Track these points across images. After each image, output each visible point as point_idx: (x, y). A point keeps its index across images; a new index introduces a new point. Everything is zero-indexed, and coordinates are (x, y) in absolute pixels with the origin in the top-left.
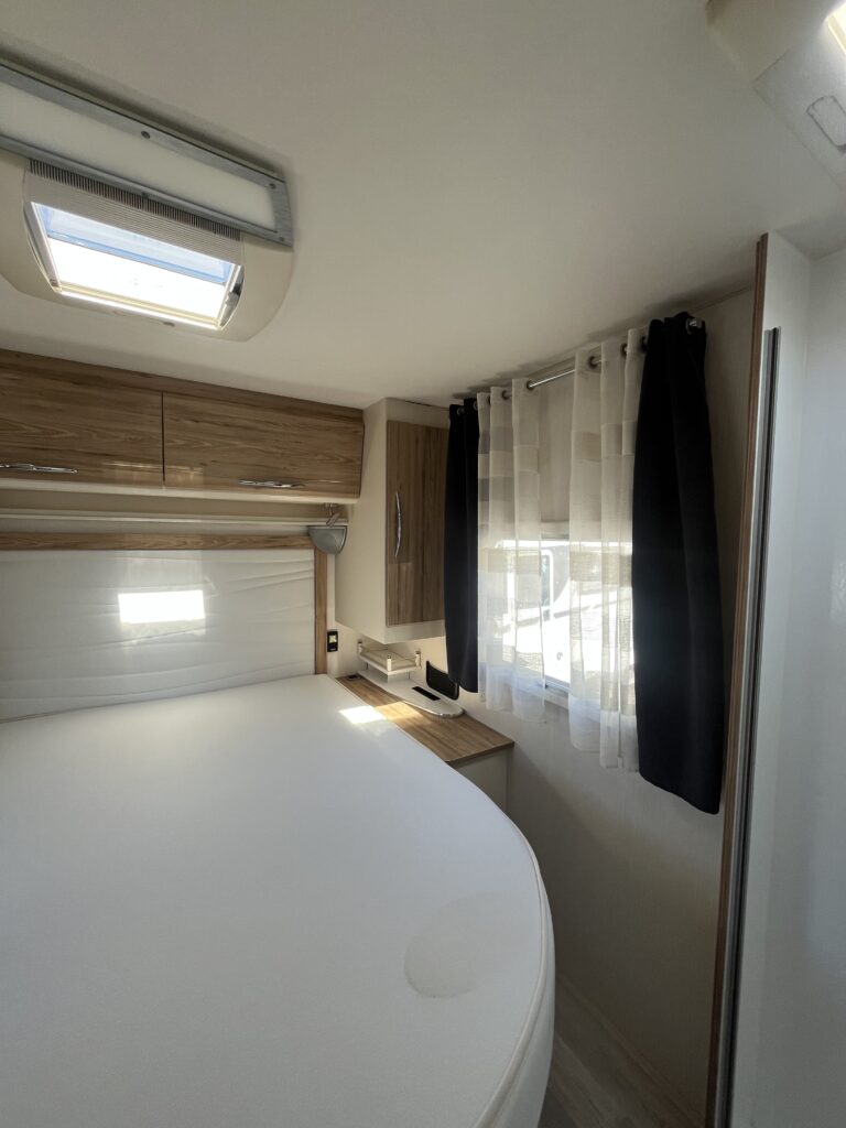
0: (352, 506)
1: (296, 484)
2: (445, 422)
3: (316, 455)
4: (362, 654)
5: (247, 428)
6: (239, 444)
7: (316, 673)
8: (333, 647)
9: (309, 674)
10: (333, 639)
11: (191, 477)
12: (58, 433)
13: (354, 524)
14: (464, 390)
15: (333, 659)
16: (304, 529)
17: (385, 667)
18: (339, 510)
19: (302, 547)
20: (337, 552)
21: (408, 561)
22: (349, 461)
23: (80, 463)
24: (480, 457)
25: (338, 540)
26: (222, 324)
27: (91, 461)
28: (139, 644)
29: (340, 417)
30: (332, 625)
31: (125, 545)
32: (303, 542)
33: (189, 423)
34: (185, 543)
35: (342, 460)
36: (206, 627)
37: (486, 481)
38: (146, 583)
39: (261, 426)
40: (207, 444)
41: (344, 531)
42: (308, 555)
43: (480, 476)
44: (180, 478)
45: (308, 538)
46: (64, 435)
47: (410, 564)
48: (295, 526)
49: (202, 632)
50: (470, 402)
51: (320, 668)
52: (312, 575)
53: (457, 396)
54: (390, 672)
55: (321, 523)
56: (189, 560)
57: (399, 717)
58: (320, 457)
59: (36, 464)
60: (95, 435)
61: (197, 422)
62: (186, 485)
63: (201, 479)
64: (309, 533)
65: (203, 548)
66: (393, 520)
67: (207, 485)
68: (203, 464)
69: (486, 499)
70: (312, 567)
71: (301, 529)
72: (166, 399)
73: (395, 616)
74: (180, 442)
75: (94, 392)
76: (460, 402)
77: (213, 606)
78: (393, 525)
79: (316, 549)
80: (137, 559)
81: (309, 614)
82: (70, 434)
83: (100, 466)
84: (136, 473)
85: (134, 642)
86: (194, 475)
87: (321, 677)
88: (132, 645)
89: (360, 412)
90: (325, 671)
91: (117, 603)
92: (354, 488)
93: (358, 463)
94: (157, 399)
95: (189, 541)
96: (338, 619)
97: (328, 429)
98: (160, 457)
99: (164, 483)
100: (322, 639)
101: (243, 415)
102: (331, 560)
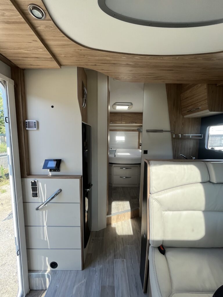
1: (136, 123)
3: (138, 119)
6: (129, 118)
8: (140, 145)
9: (137, 149)
15: (141, 147)
16: (137, 129)
18: (142, 126)
19: (137, 131)
20: (142, 132)
26: (128, 109)
27: (115, 122)
30: (141, 142)
38: (119, 135)
39: (132, 116)
40: (126, 119)
41: (142, 129)
42: (138, 132)
48: (136, 128)
49: (124, 142)
51: (139, 148)
55: (139, 128)
56: (123, 132)
60: (115, 119)
61: (125, 117)
65: (125, 131)
67: (126, 123)
68: (125, 121)
70: (138, 134)
72: (122, 115)
74: (123, 119)
75: (116, 115)
77: (125, 139)
80: (118, 132)
81: (137, 140)
84: (119, 123)
85: (117, 142)
86: (124, 123)
91: (116, 137)
92: (142, 122)
94: (121, 115)
95: (123, 130)
98: (121, 121)
99: (121, 123)
100: (139, 144)
101: (130, 115)
102: (141, 133)
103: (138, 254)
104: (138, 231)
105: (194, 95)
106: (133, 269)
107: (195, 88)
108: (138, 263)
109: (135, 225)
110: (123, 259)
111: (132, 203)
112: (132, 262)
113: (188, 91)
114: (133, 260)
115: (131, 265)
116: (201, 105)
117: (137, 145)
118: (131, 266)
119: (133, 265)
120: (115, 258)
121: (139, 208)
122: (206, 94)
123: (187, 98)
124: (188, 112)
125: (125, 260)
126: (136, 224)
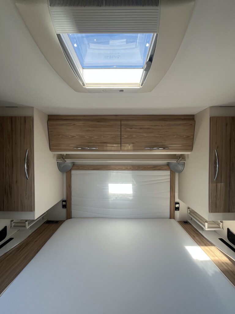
0: (188, 155)
1: (165, 148)
3: (174, 136)
4: (189, 213)
5: (148, 129)
6: (145, 135)
7: (170, 218)
8: (177, 209)
9: (167, 218)
10: (177, 206)
11: (129, 148)
12: (93, 137)
15: (177, 213)
17: (204, 226)
18: (182, 157)
19: (166, 170)
20: (180, 172)
21: (221, 182)
22: (188, 137)
23: (98, 146)
25: (180, 167)
26: (142, 85)
27: (101, 145)
28: (114, 200)
29: (185, 119)
30: (177, 200)
31: (111, 169)
32: (166, 168)
33: (129, 129)
34: (127, 168)
35: (184, 137)
36: (133, 197)
38: (116, 182)
39: (153, 127)
40: (134, 136)
41: (184, 164)
42: (168, 173)
44: (126, 148)
45: (168, 166)
46: (94, 138)
47: (223, 184)
48: (163, 162)
49: (131, 198)
51: (172, 217)
52: (169, 180)
54: (207, 229)
55: (174, 161)
57: (217, 258)
58: (175, 136)
59: (88, 147)
60: (102, 137)
61: (132, 129)
62: (128, 151)
63: (132, 148)
64: (168, 164)
65: (133, 170)
66: (213, 163)
67: (134, 150)
68: (133, 143)
70: (169, 177)
71: (165, 163)
72: (122, 123)
73: (214, 208)
74: (126, 136)
75: (102, 123)
77: (134, 190)
78: (214, 165)
79: (171, 171)
80: (113, 173)
81: (168, 195)
82: (96, 137)
83: (103, 146)
84: (113, 148)
85: (112, 199)
87: (172, 220)
88: (112, 200)
89: (193, 116)
90: (174, 218)
91: (108, 187)
92: (190, 147)
93: (192, 137)
94: (119, 123)
95: (128, 168)
96: (179, 198)
97: (179, 125)
98: (120, 142)
99: (121, 150)
100: (173, 204)
101: (147, 124)
102: (177, 175)
117: (165, 206)
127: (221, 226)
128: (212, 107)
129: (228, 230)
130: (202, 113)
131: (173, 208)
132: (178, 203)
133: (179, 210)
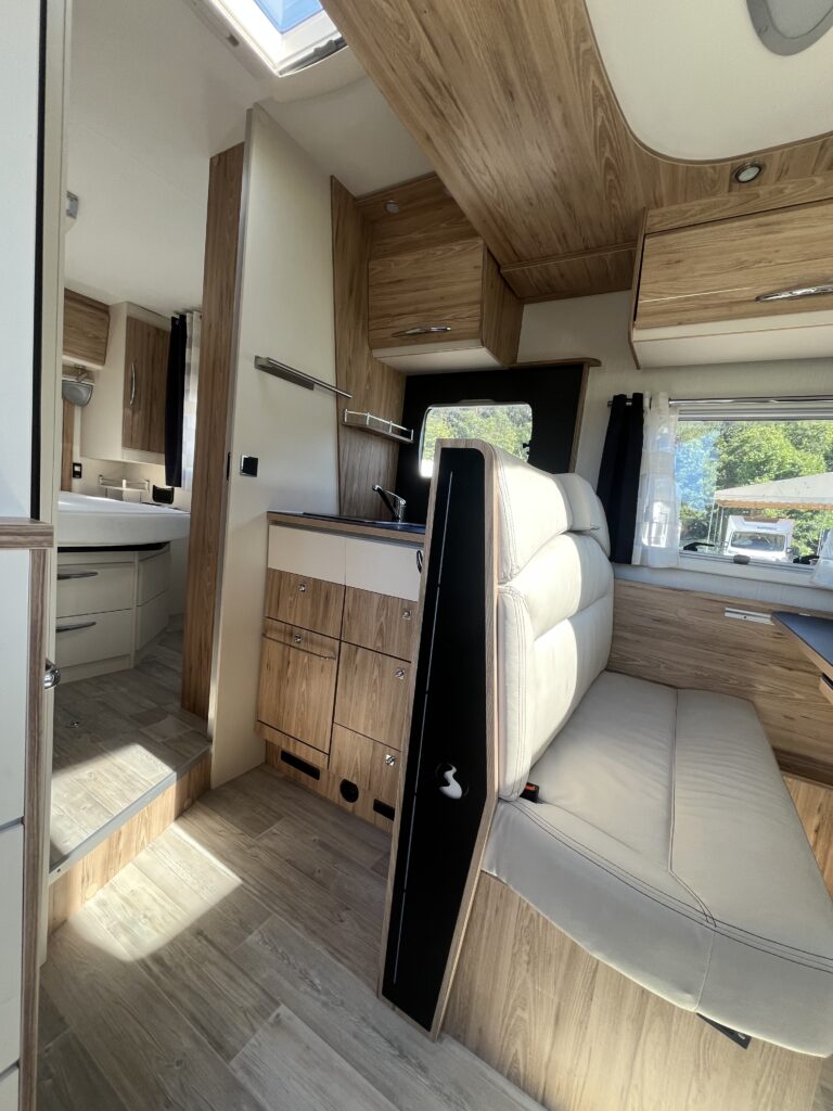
0: (98, 371)
2: (168, 327)
4: (102, 484)
8: (78, 475)
10: (77, 469)
13: (98, 385)
14: (181, 311)
15: (76, 482)
17: (121, 486)
18: (87, 372)
20: (84, 405)
21: (139, 409)
22: (97, 338)
24: (187, 350)
25: (84, 393)
29: (92, 306)
30: (77, 459)
35: (91, 335)
37: (190, 365)
41: (91, 389)
43: (187, 361)
47: (141, 412)
50: (183, 317)
51: (66, 488)
53: (177, 313)
54: (125, 489)
55: (71, 379)
58: (73, 329)
66: (128, 382)
69: (189, 374)
73: (129, 442)
76: (178, 317)
78: (129, 385)
79: (65, 401)
89: (108, 306)
90: (70, 489)
92: (101, 357)
93: (104, 341)
96: (82, 455)
97: (81, 311)
100: (69, 467)
102: (77, 412)
103: (314, 932)
104: (250, 847)
105: (429, 278)
106: (342, 1003)
107: (439, 253)
108: (340, 965)
109: (217, 833)
110: (274, 1015)
111: (160, 740)
112: (317, 981)
113: (407, 259)
114: (312, 973)
115: (323, 998)
116: (454, 319)
118: (325, 1004)
119: (327, 993)
120: (229, 1057)
121: (209, 750)
122: (478, 284)
123: (399, 281)
124: (394, 335)
125: (283, 1010)
126: (218, 827)
127: (146, 486)
128: (130, 303)
129: (154, 487)
130: (118, 306)
131: (68, 472)
132: (80, 465)
133: (80, 477)
